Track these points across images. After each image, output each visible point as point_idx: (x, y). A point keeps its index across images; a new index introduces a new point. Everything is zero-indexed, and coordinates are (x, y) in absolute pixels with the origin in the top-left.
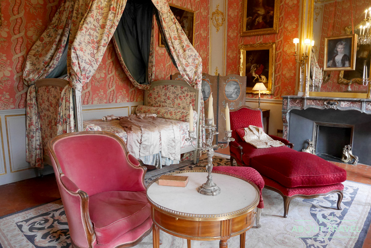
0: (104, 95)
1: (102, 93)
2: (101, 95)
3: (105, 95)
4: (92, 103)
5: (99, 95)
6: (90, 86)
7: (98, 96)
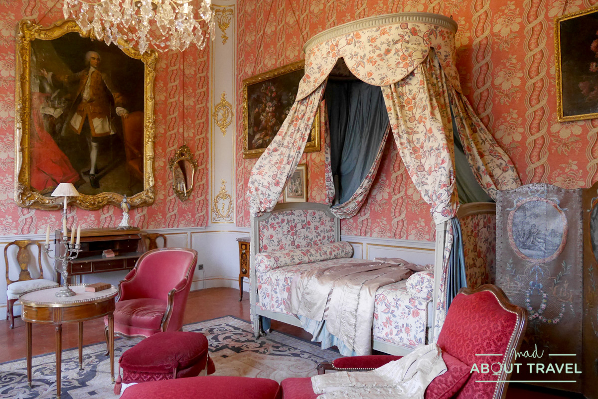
0: (425, 226)
1: (423, 224)
2: (421, 226)
3: (427, 227)
4: (407, 238)
5: (418, 226)
6: (405, 212)
7: (416, 228)
